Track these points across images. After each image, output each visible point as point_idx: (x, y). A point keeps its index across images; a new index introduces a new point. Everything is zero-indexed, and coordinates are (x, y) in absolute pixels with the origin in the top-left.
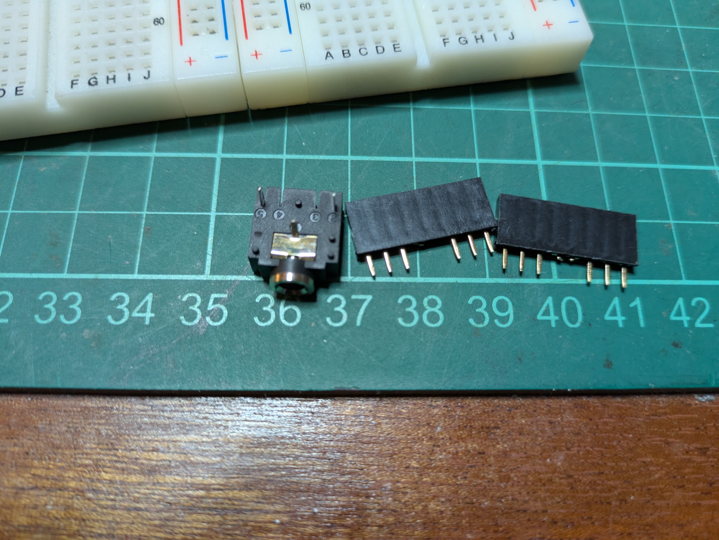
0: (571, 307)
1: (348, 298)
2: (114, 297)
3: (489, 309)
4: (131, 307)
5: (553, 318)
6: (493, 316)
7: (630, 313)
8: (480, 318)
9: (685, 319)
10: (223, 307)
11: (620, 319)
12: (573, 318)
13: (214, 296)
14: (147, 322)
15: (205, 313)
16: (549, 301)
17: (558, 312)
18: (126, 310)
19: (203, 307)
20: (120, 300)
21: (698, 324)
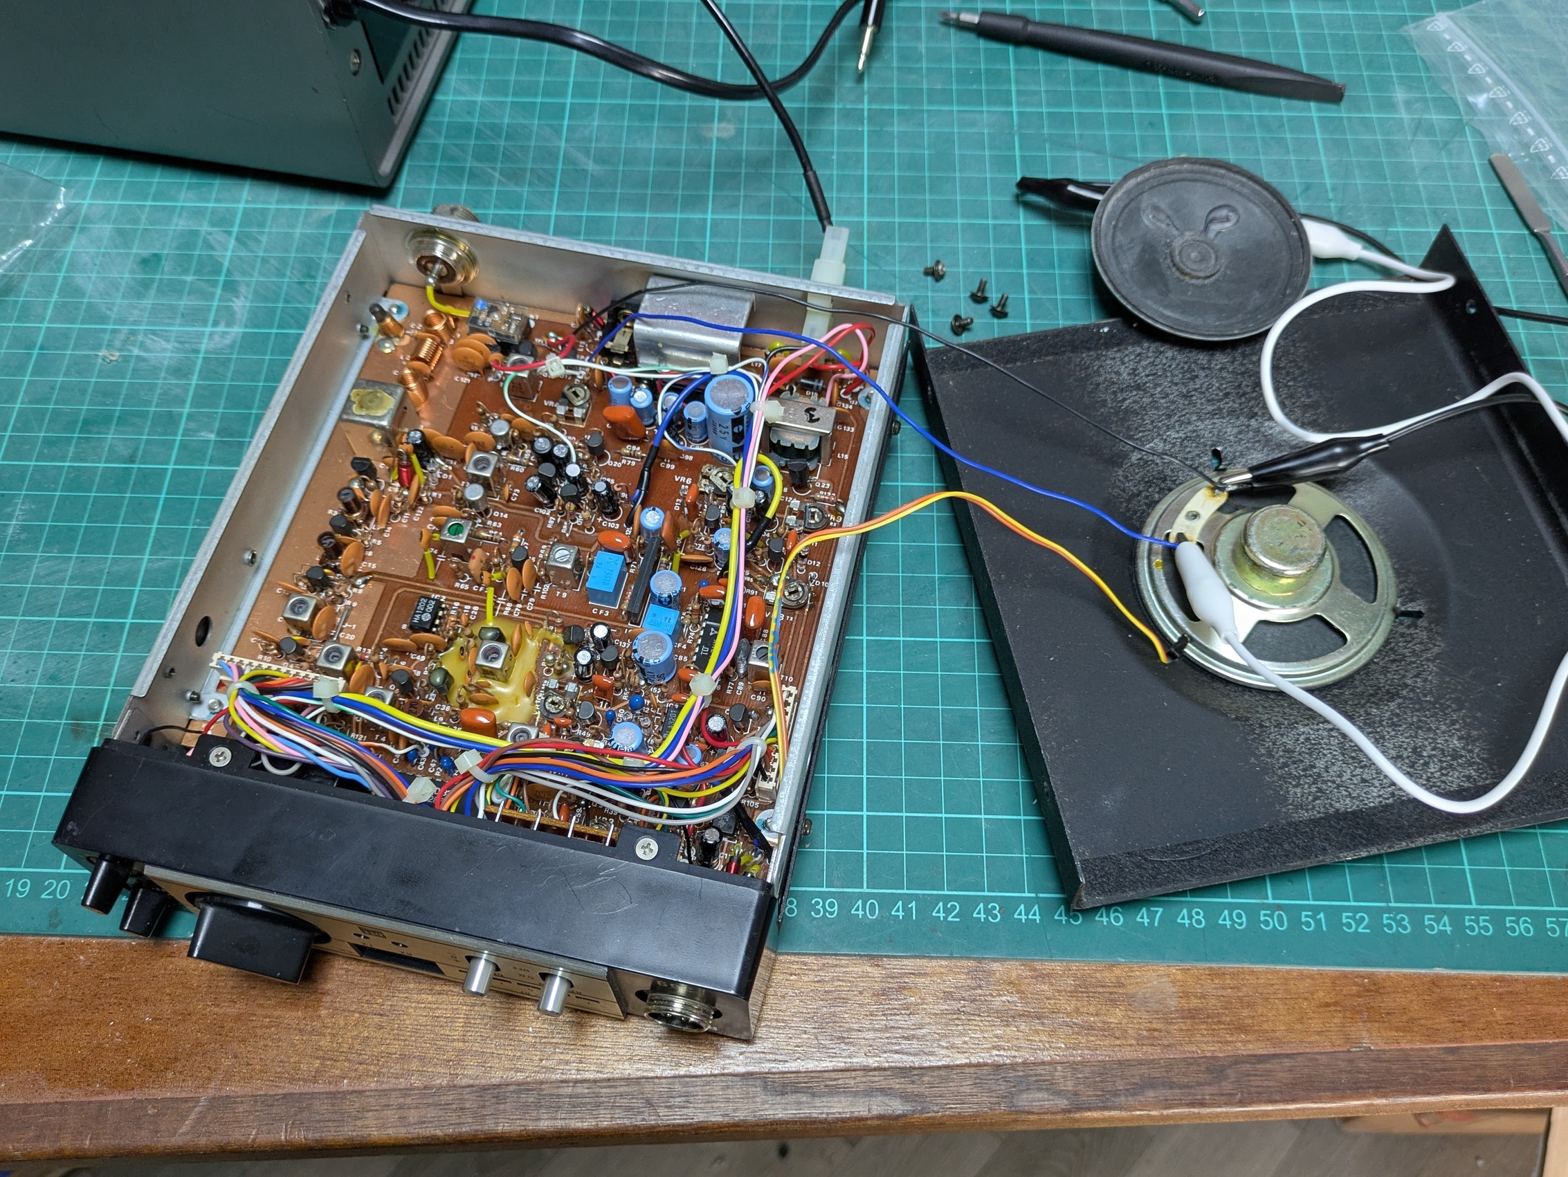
0: (872, 905)
3: (824, 907)
5: (861, 913)
6: (825, 911)
7: (907, 911)
8: (818, 912)
9: (942, 915)
11: (901, 914)
12: (872, 913)
16: (860, 902)
17: (864, 909)
21: (950, 919)
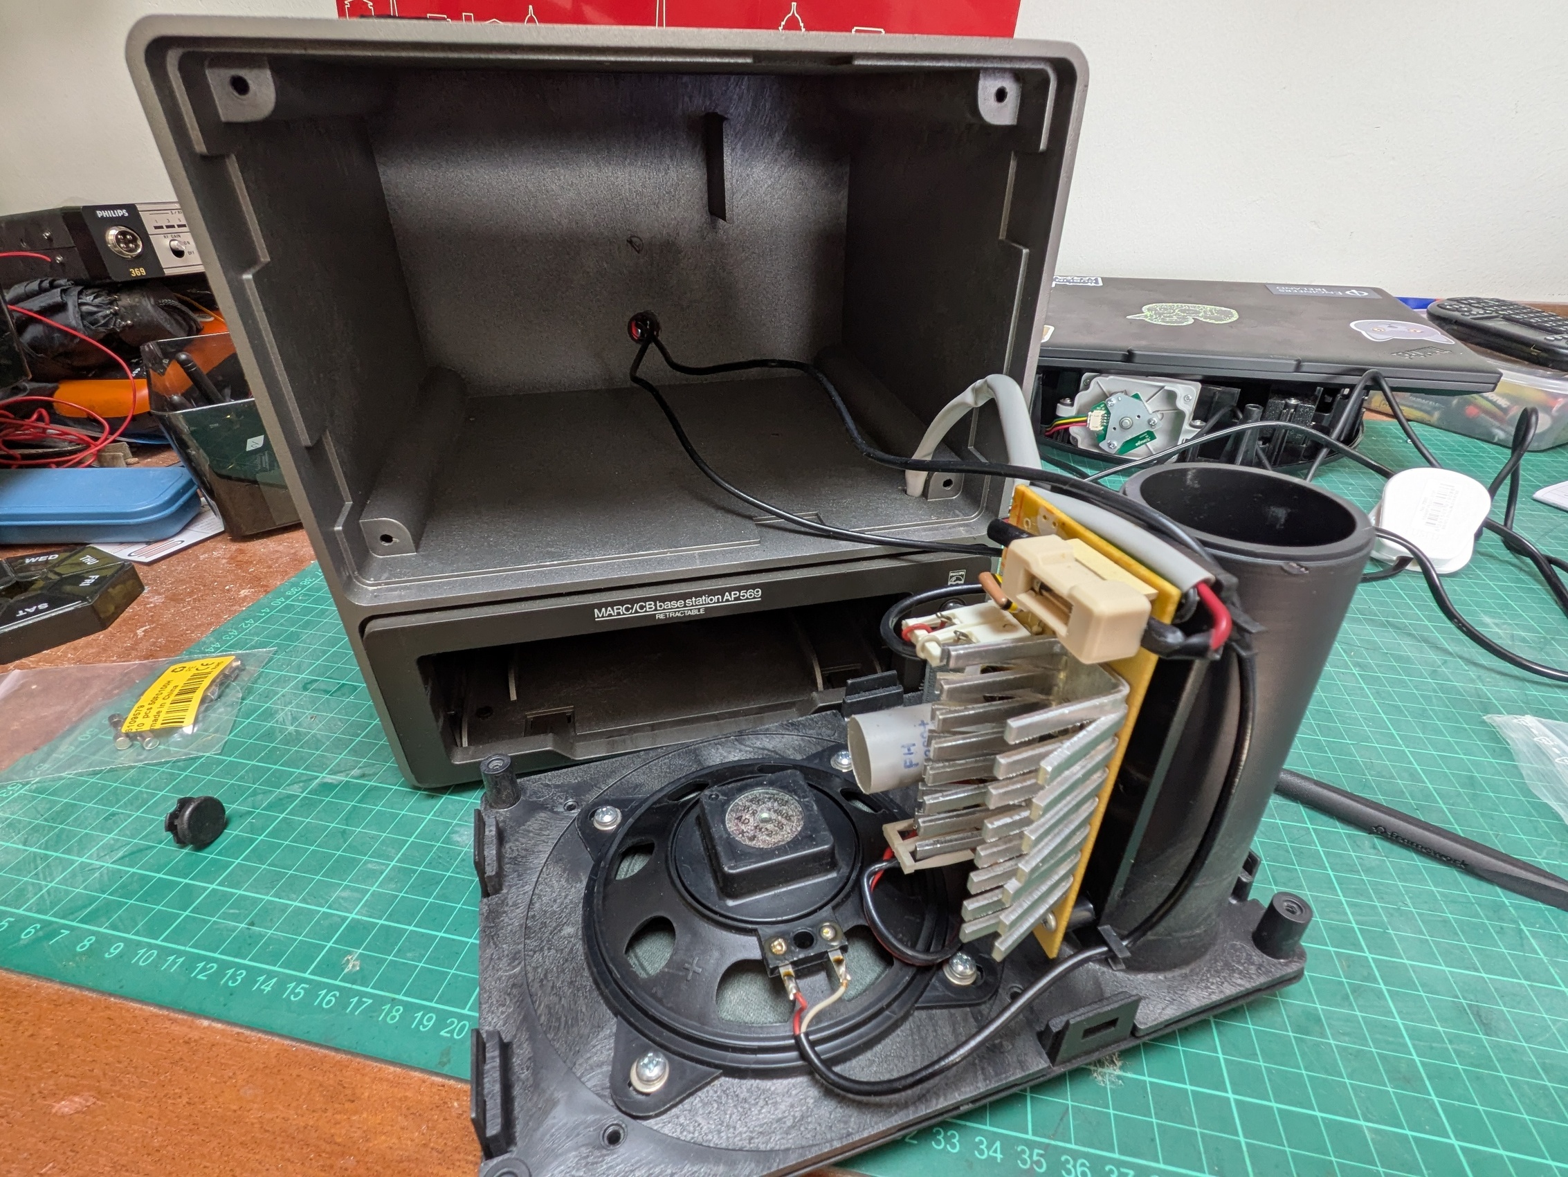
1: (1118, 1170)
2: (977, 1139)
4: (989, 1148)
10: (1043, 1160)
13: (1036, 1151)
14: (999, 1161)
15: (1033, 1162)
18: (986, 1150)
19: (1031, 1156)
20: (981, 1142)
